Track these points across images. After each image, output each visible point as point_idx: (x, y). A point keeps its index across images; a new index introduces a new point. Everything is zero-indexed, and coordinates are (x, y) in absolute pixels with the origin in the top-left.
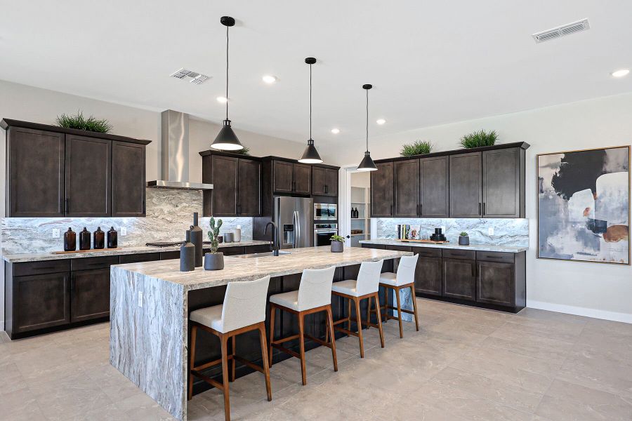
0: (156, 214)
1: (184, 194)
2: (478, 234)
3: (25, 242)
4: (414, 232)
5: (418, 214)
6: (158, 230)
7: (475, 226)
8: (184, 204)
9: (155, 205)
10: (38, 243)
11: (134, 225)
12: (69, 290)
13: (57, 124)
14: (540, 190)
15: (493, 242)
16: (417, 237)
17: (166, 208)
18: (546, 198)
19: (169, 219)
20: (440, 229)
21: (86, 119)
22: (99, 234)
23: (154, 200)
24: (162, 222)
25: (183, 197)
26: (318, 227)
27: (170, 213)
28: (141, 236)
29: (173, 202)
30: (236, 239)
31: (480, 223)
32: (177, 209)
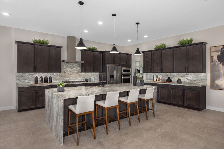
0: (65, 72)
1: (75, 65)
2: (185, 79)
3: (23, 81)
4: (159, 78)
5: (161, 71)
6: (66, 77)
7: (184, 76)
8: (75, 68)
9: (65, 68)
10: (27, 81)
11: (58, 75)
12: (35, 97)
13: (32, 42)
14: (212, 61)
15: (192, 82)
16: (161, 80)
17: (69, 69)
18: (215, 64)
19: (70, 73)
20: (170, 77)
21: (41, 40)
22: (46, 78)
23: (65, 67)
24: (67, 74)
25: (74, 66)
26: (123, 76)
27: (70, 71)
28: (60, 79)
29: (71, 67)
30: (93, 80)
31: (186, 75)
32: (72, 70)
